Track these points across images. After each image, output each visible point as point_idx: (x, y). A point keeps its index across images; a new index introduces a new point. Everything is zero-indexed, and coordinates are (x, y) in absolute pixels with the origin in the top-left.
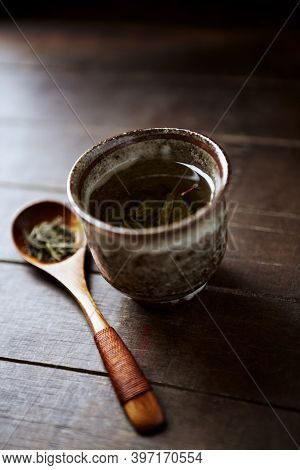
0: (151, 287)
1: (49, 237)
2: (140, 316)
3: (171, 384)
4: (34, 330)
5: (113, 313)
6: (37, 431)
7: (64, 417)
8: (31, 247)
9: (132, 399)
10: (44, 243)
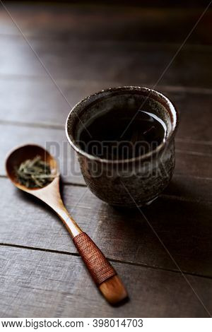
0: (124, 198)
1: (33, 171)
2: (115, 216)
3: (139, 263)
4: (44, 227)
5: (97, 214)
6: (50, 296)
7: (68, 287)
8: (21, 178)
9: (104, 282)
10: (29, 175)
